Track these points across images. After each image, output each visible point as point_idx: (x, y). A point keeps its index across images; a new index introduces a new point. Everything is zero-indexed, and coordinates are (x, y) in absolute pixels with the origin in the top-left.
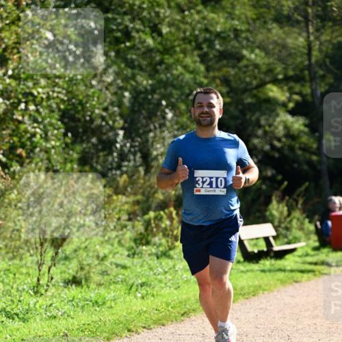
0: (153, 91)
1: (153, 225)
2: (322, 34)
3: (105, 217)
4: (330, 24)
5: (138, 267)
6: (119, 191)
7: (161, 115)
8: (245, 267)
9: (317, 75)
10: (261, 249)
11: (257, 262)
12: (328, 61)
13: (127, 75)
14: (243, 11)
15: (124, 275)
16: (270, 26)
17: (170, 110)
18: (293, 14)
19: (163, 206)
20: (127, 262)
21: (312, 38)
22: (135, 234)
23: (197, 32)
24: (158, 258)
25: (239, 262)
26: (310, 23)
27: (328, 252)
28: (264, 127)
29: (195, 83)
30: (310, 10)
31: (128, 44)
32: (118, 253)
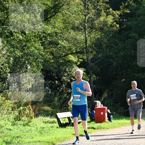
0: (22, 57)
1: (22, 112)
2: (91, 34)
3: (2, 109)
4: (94, 30)
5: (16, 130)
6: (8, 98)
7: (26, 67)
8: (60, 129)
9: (89, 51)
10: (66, 122)
11: (65, 128)
12: (93, 45)
13: (11, 51)
14: (59, 25)
15: (10, 133)
16: (70, 31)
17: (29, 65)
18: (79, 26)
19: (26, 104)
20: (12, 128)
21: (87, 36)
22: (15, 116)
23: (40, 33)
24: (24, 126)
25: (57, 127)
26: (86, 30)
27: (94, 123)
28: (68, 72)
29: (40, 54)
30: (86, 25)
31: (12, 38)
32: (7, 124)
